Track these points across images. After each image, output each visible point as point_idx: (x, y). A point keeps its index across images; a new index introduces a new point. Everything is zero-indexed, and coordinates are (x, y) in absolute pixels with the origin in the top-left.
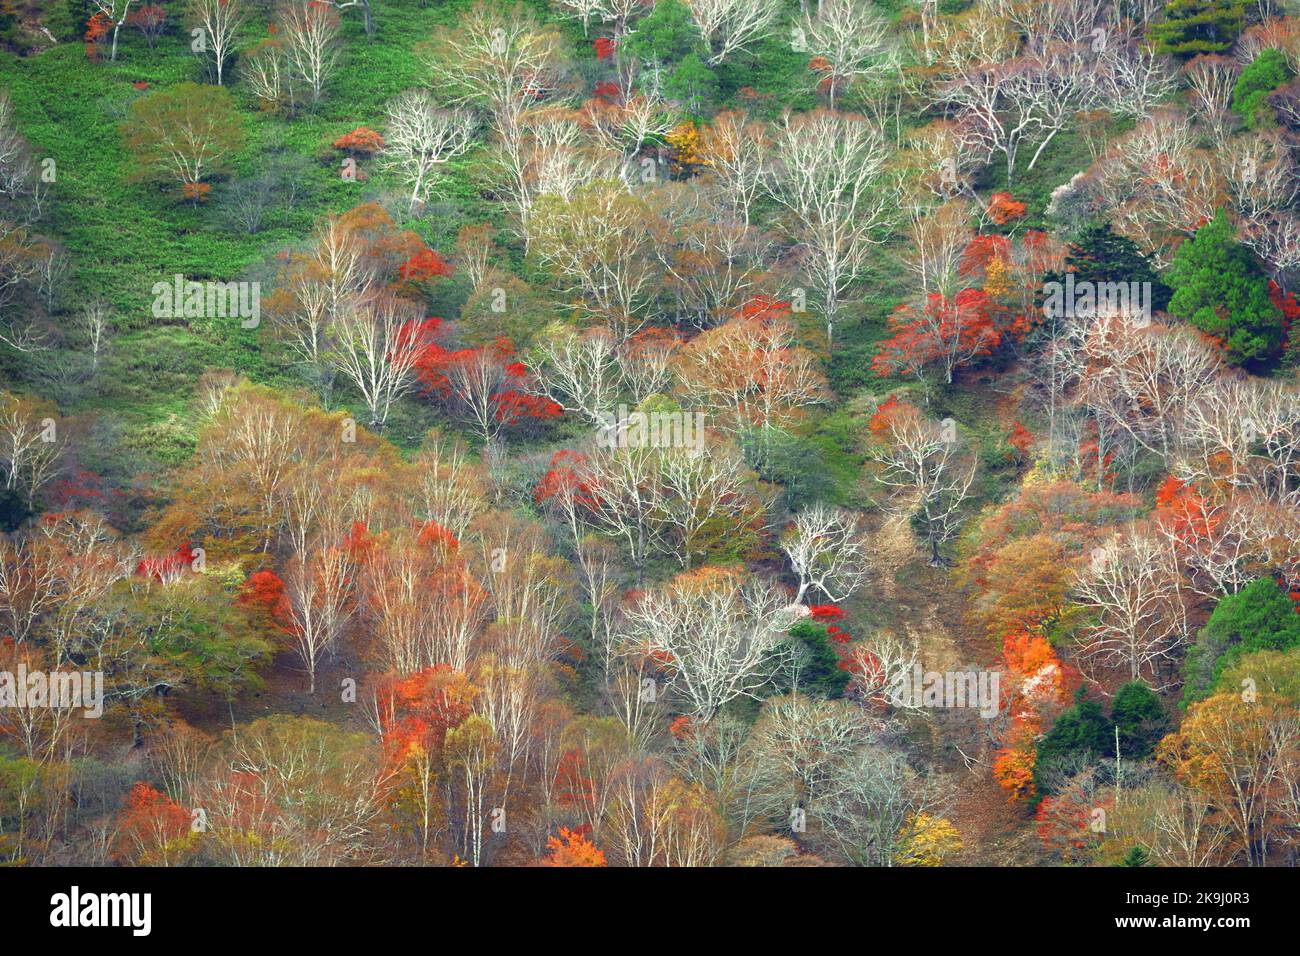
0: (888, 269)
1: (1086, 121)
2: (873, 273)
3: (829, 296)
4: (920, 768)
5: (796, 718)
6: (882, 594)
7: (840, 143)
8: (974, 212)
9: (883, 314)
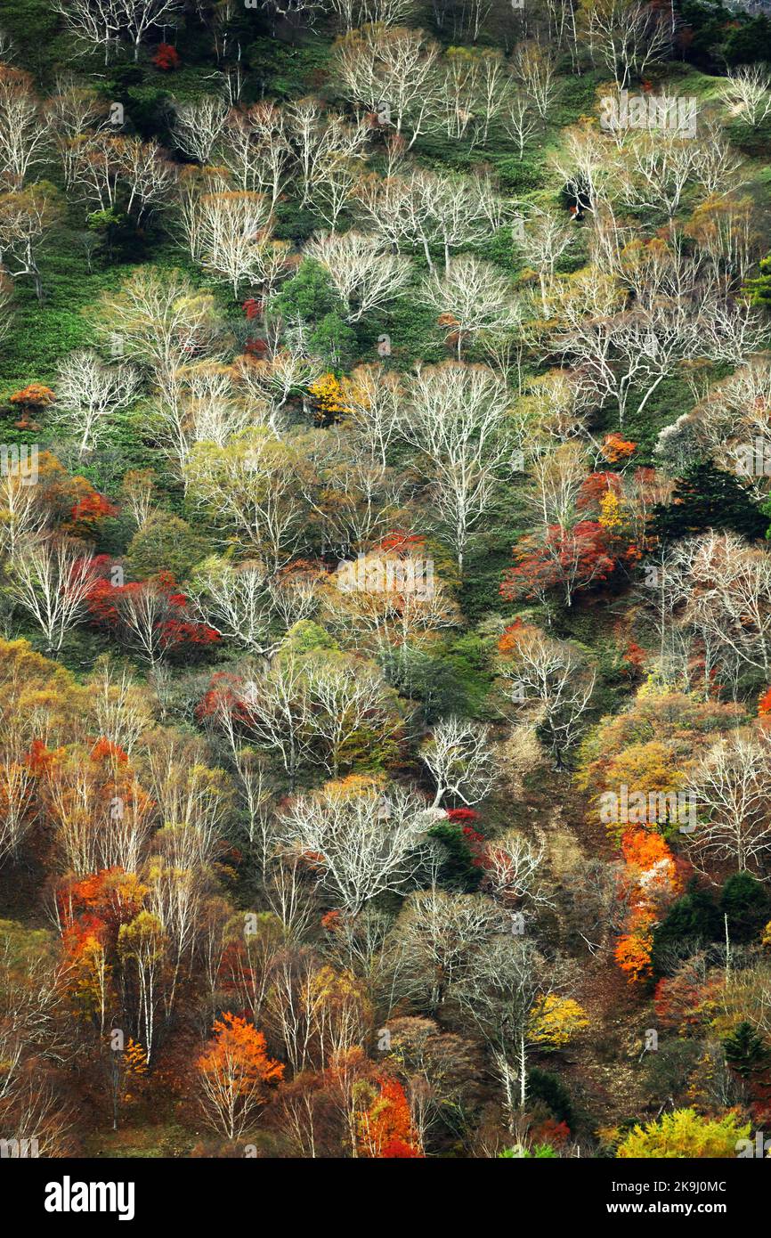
0: (512, 504)
1: (689, 368)
2: (499, 508)
3: (459, 530)
4: (549, 953)
5: (436, 910)
6: (511, 797)
7: (467, 390)
8: (589, 451)
9: (509, 544)
